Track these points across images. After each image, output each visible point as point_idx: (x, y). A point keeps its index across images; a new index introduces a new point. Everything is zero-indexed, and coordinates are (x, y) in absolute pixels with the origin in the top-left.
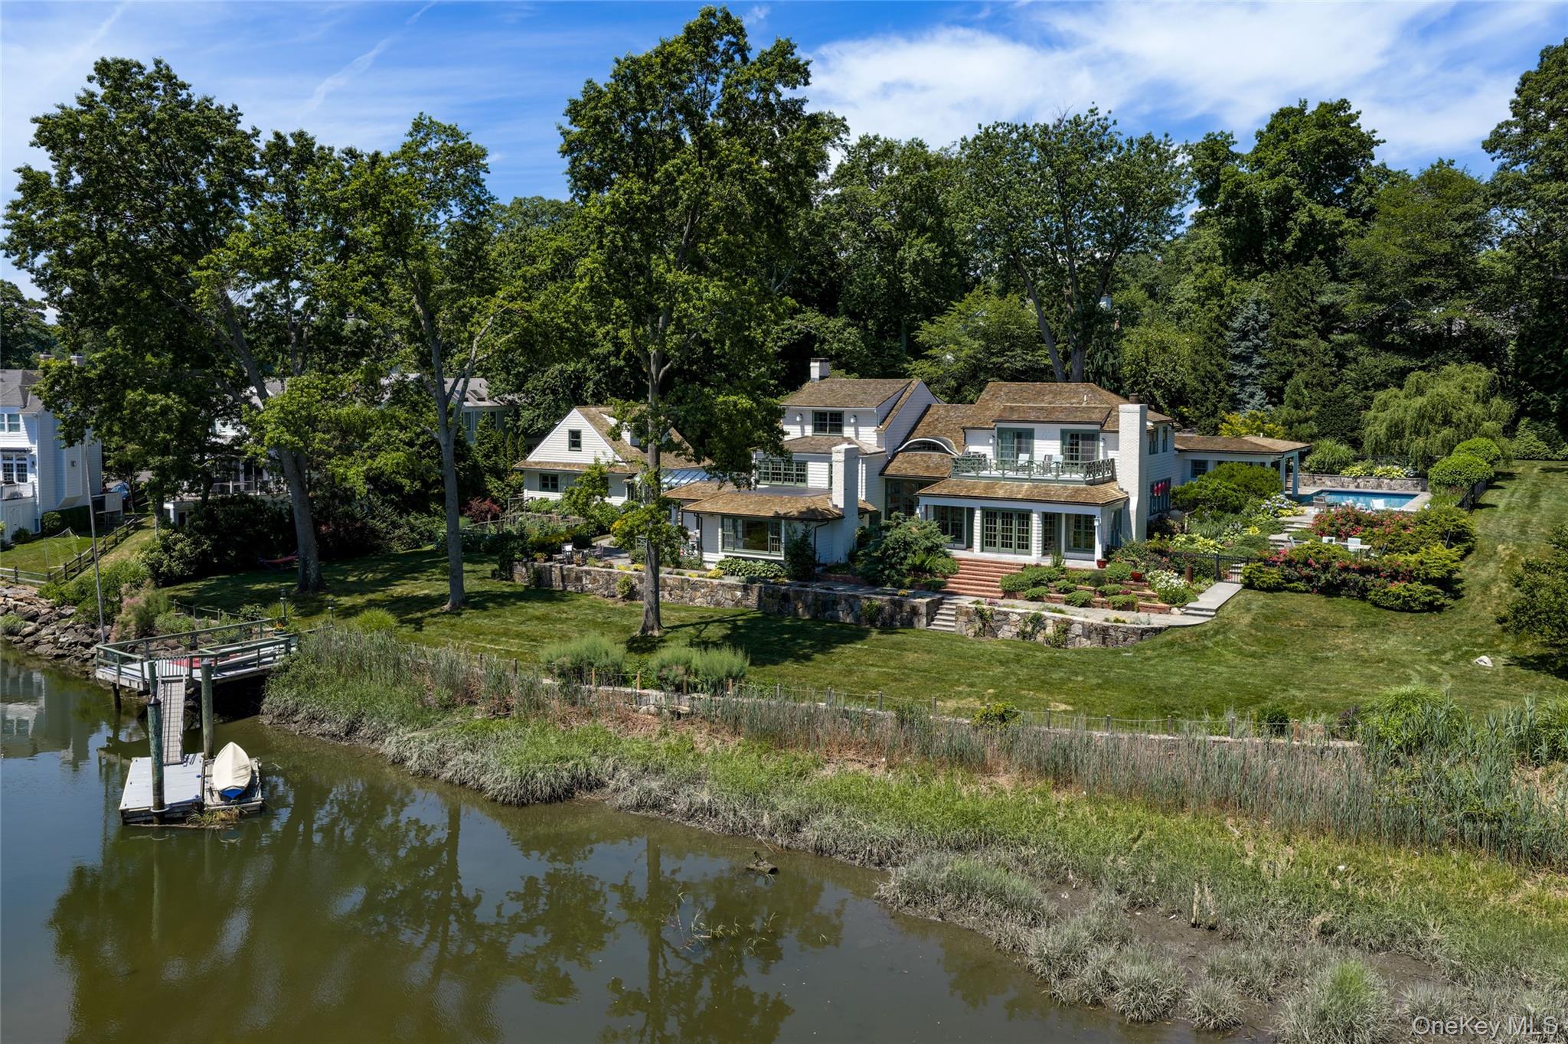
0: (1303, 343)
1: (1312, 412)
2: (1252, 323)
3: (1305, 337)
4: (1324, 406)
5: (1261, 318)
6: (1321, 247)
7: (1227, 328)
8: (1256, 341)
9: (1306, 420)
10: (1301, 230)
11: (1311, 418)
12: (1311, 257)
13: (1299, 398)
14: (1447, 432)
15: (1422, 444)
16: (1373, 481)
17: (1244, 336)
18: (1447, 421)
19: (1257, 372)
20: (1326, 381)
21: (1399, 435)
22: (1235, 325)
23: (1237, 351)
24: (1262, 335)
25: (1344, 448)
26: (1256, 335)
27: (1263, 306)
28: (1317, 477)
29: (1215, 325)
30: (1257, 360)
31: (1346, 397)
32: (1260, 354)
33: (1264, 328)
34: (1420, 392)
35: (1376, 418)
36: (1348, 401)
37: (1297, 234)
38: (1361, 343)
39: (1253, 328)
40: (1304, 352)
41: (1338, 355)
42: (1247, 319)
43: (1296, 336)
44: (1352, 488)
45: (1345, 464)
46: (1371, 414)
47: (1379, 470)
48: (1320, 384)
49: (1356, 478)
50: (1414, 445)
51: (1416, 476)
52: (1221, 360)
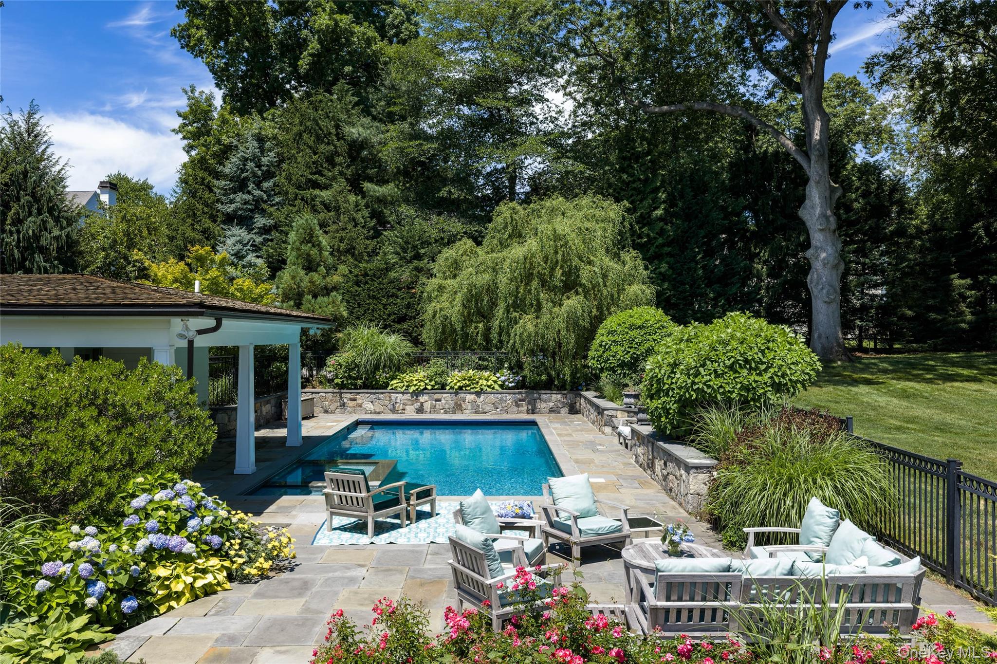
0: (325, 194)
1: (336, 278)
2: (251, 165)
3: (326, 187)
4: (358, 283)
5: (265, 160)
6: (348, 69)
7: (217, 176)
8: (257, 193)
9: (327, 291)
10: (320, 42)
11: (335, 288)
12: (334, 83)
13: (314, 252)
14: (573, 302)
15: (530, 327)
16: (447, 399)
17: (241, 185)
18: (571, 284)
19: (259, 239)
20: (360, 248)
21: (485, 315)
22: (227, 170)
23: (230, 208)
24: (266, 185)
25: (393, 339)
26: (258, 185)
27: (268, 144)
28: (347, 396)
29: (201, 174)
30: (260, 221)
31: (388, 269)
32: (263, 212)
33: (268, 175)
34: (518, 235)
35: (441, 288)
36: (393, 275)
37: (314, 46)
38: (407, 201)
39: (254, 175)
40: (327, 207)
41: (375, 214)
42: (245, 160)
43: (316, 185)
44: (410, 414)
45: (397, 367)
46: (434, 282)
47: (455, 377)
48: (350, 251)
49: (417, 393)
50: (518, 329)
51: (521, 385)
52: (208, 223)
